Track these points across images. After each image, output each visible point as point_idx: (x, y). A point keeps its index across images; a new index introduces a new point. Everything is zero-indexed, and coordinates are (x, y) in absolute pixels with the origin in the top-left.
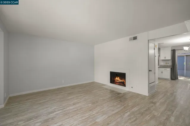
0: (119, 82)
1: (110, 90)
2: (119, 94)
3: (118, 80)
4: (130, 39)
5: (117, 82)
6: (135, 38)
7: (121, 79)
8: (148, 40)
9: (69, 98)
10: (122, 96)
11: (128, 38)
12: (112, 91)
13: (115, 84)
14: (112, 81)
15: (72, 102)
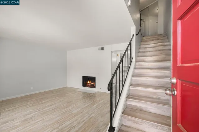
0: (90, 85)
1: (83, 92)
2: (90, 94)
3: (89, 83)
4: (99, 49)
5: (88, 85)
6: (103, 49)
7: (92, 83)
8: (112, 51)
9: (43, 102)
10: (93, 95)
11: (97, 48)
12: (84, 93)
13: (87, 87)
14: (85, 85)
15: (48, 105)
